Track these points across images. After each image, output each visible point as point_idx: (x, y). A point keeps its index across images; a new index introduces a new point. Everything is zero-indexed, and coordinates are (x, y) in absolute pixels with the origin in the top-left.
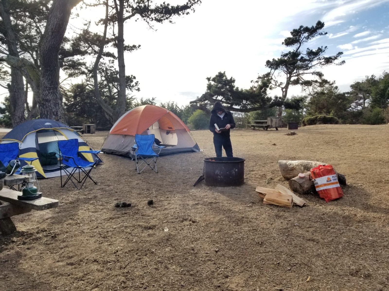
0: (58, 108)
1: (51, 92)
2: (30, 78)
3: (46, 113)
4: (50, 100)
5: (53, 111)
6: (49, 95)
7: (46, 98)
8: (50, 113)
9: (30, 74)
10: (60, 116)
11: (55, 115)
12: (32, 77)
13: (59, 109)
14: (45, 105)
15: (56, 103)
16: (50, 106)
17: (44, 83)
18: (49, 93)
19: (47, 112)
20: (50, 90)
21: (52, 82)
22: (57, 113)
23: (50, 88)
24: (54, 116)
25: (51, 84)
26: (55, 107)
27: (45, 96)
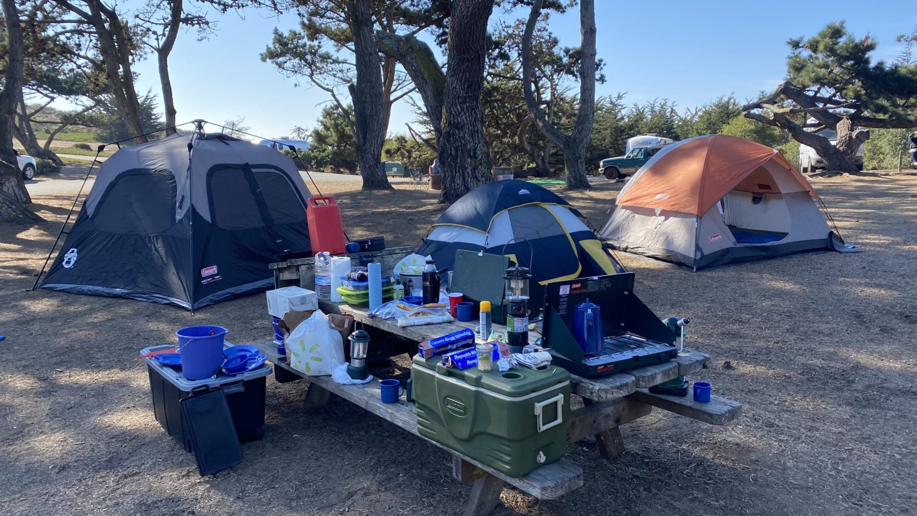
0: (477, 142)
1: (467, 108)
2: (423, 78)
3: (453, 153)
4: (464, 125)
5: (469, 148)
6: (463, 113)
7: (456, 121)
8: (462, 153)
9: (422, 70)
10: (481, 159)
11: (470, 157)
12: (426, 76)
13: (479, 142)
14: (453, 135)
15: (475, 131)
16: (463, 138)
17: (455, 88)
18: (462, 109)
19: (457, 151)
20: (465, 102)
21: (470, 86)
22: (475, 153)
23: (465, 98)
24: (469, 160)
25: (468, 88)
26: (471, 140)
27: (454, 116)
